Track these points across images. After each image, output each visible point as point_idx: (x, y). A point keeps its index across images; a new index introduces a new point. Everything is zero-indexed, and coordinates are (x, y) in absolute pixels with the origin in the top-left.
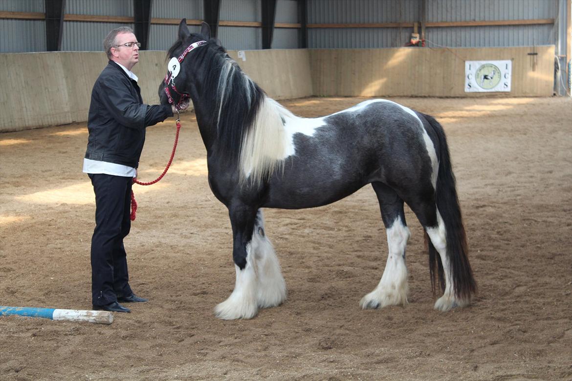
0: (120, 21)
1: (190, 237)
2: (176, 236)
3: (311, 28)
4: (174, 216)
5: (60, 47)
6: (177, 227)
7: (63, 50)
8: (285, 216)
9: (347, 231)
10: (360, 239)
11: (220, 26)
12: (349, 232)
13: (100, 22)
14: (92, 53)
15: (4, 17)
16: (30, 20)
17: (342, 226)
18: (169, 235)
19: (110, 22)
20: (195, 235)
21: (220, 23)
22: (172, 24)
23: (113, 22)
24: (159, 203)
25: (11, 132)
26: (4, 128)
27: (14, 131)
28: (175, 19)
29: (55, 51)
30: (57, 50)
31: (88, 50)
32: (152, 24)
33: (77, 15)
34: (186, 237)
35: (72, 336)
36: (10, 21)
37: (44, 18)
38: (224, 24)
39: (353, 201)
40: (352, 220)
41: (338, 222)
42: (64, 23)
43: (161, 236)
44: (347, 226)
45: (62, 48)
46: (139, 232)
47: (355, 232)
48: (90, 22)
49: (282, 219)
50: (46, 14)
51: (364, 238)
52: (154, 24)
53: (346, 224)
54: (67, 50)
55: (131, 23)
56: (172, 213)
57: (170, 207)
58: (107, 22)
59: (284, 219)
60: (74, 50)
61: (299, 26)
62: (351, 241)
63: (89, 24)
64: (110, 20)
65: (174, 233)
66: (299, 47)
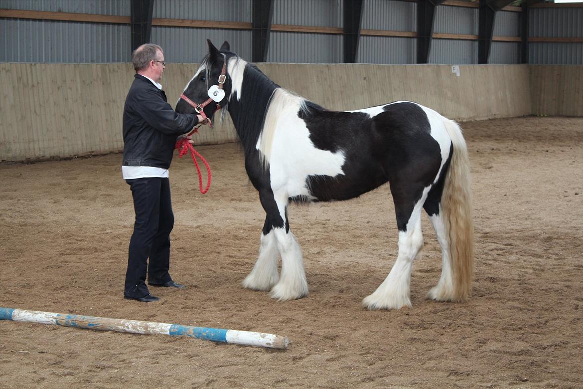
0: (329, 32)
1: (389, 259)
2: (375, 257)
3: (533, 42)
4: (373, 237)
5: (266, 59)
6: (376, 247)
7: (269, 62)
8: (490, 241)
9: (557, 259)
10: (571, 268)
11: (434, 38)
12: (559, 261)
13: (308, 33)
14: (299, 65)
15: (211, 26)
16: (237, 29)
17: (551, 254)
18: (367, 255)
19: (318, 33)
20: (394, 257)
21: (434, 36)
22: (383, 36)
23: (321, 33)
24: (359, 223)
25: (213, 145)
26: (206, 141)
27: (216, 144)
28: (386, 30)
29: (260, 62)
30: (262, 62)
31: (294, 62)
32: (361, 35)
33: (284, 25)
34: (384, 258)
36: (216, 31)
37: (251, 28)
38: (438, 37)
39: (566, 228)
40: (562, 248)
41: (548, 250)
42: (271, 34)
43: (358, 256)
44: (557, 254)
45: (268, 60)
46: (336, 251)
47: (565, 261)
48: (298, 32)
49: (488, 244)
50: (253, 24)
51: (574, 268)
52: (364, 35)
53: (557, 252)
54: (273, 62)
55: (340, 34)
56: (371, 233)
57: (370, 227)
58: (315, 33)
59: (490, 244)
60: (280, 62)
61: (519, 39)
62: (560, 270)
63: (296, 34)
64: (318, 31)
65: (372, 254)
66: (518, 63)
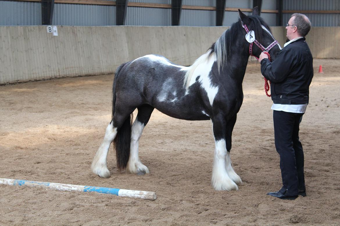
0: (163, 7)
1: (206, 146)
2: (197, 145)
3: (285, 13)
4: (195, 132)
5: (125, 23)
6: (197, 139)
7: (127, 25)
8: (266, 135)
9: (308, 146)
10: (317, 151)
11: (226, 11)
12: (309, 147)
13: (150, 7)
14: (144, 27)
15: (91, 3)
16: (107, 5)
17: (304, 142)
18: (192, 144)
19: (156, 8)
20: (208, 145)
21: (226, 9)
22: (195, 9)
23: (158, 8)
24: (185, 124)
25: (93, 76)
26: (88, 73)
27: (95, 75)
28: (197, 6)
29: (121, 25)
30: (122, 25)
31: (142, 25)
32: (182, 9)
33: (135, 3)
34: (202, 146)
35: (131, 207)
36: (94, 6)
37: (115, 4)
38: (229, 10)
39: (312, 126)
40: (311, 139)
41: (302, 140)
42: (128, 8)
43: (187, 145)
44: (308, 143)
45: (126, 23)
46: (172, 142)
47: (313, 147)
48: (144, 7)
49: (265, 136)
50: (116, 2)
51: (319, 151)
52: (184, 9)
53: (308, 141)
54: (129, 25)
55: (169, 8)
56: (194, 130)
57: (193, 126)
58: (154, 8)
59: (267, 137)
60: (133, 25)
61: (277, 11)
62: (311, 152)
63: (143, 8)
64: (156, 6)
65: (195, 143)
66: (277, 25)
